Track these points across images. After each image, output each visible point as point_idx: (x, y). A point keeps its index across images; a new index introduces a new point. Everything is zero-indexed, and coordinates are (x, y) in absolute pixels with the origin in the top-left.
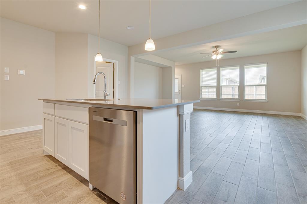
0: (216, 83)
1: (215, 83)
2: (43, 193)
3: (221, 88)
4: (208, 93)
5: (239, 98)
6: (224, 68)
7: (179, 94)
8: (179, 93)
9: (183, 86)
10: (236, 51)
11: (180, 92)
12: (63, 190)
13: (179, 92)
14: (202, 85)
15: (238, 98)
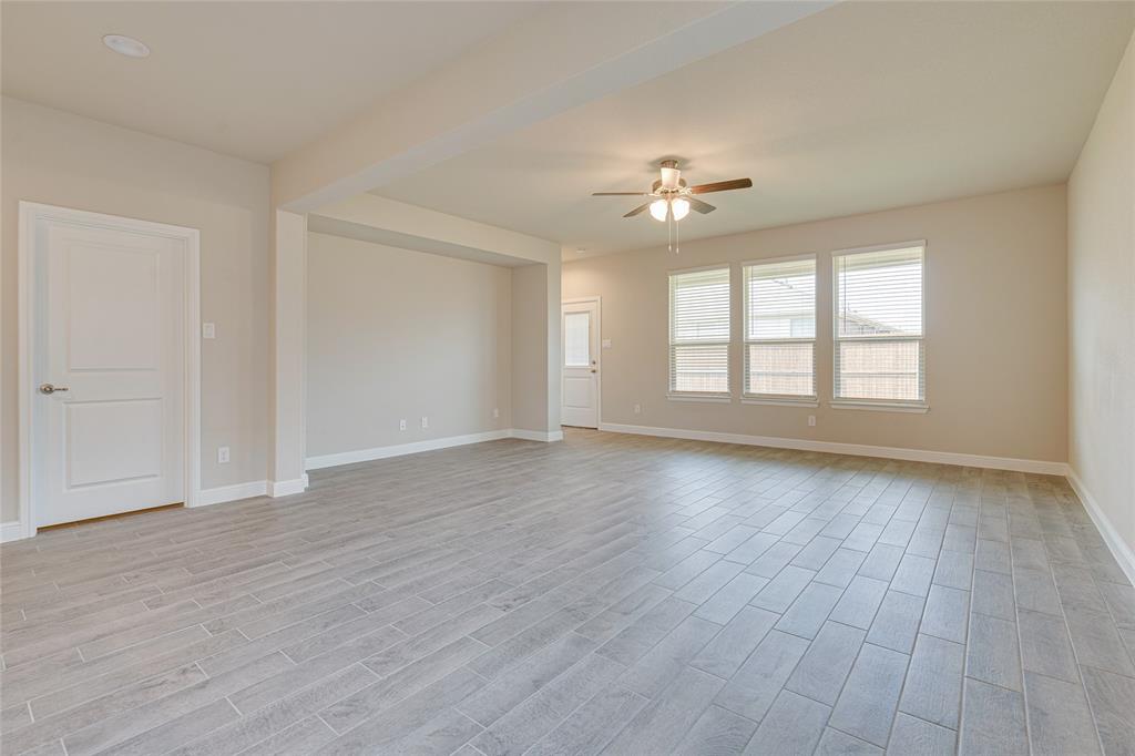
0: (728, 331)
1: (723, 333)
3: (748, 350)
5: (816, 394)
6: (756, 268)
7: (592, 374)
8: (594, 371)
9: (607, 343)
10: (746, 183)
11: (597, 367)
13: (594, 368)
14: (678, 340)
15: (810, 393)
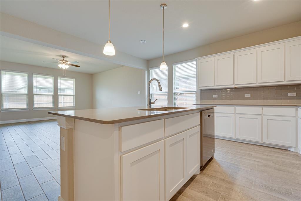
2: (219, 198)
4: (9, 102)
12: (208, 187)
